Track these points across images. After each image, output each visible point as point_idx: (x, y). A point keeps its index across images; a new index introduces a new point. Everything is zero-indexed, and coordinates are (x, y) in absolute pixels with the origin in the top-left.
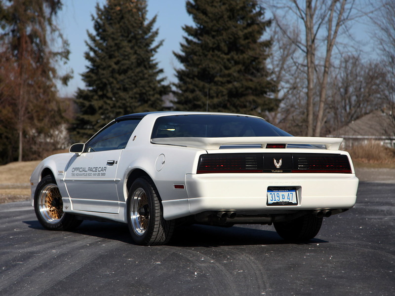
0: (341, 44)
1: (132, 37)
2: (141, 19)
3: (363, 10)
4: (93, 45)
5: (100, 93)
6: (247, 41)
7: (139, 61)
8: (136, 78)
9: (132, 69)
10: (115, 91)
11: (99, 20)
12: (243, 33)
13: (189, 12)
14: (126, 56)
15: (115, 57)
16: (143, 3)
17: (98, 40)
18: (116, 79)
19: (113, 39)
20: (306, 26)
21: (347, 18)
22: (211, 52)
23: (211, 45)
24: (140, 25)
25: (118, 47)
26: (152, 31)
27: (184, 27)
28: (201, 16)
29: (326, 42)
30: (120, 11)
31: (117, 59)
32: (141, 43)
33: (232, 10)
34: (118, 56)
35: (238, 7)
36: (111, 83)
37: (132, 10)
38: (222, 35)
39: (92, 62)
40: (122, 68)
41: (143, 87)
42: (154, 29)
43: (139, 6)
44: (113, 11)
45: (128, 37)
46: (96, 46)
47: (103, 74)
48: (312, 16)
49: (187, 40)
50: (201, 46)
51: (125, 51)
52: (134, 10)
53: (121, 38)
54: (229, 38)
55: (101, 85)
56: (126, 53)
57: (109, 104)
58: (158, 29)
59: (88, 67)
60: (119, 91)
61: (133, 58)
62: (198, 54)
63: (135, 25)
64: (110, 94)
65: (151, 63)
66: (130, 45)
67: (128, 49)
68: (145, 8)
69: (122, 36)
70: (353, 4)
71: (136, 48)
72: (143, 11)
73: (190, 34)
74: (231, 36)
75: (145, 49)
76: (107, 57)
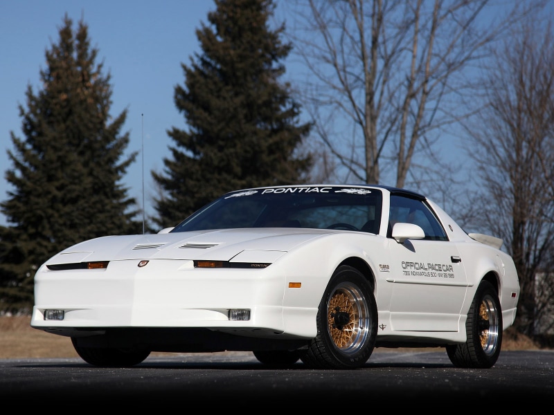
0: (420, 167)
1: (86, 146)
2: (101, 115)
3: (454, 113)
4: (20, 158)
5: (32, 230)
6: (272, 157)
7: (96, 187)
8: (92, 211)
9: (84, 198)
10: (57, 226)
11: (32, 116)
12: (267, 144)
13: (180, 106)
14: (76, 179)
15: (58, 180)
16: (105, 88)
17: (30, 150)
18: (58, 211)
19: (55, 149)
20: (366, 135)
21: (429, 124)
22: (216, 175)
23: (216, 162)
24: (99, 126)
25: (63, 163)
26: (117, 137)
27: (171, 130)
28: (200, 112)
29: (396, 162)
30: (67, 101)
31: (62, 181)
32: (99, 156)
33: (249, 105)
34: (63, 178)
35: (260, 102)
36: (49, 217)
37: (85, 100)
38: (234, 146)
39: (18, 186)
40: (69, 196)
41: (102, 223)
42: (122, 133)
43: (98, 93)
44: (54, 101)
45: (78, 145)
46: (26, 161)
47: (37, 204)
48: (374, 118)
49: (175, 153)
50: (200, 163)
51: (74, 170)
52: (90, 100)
53: (67, 148)
54: (246, 151)
55: (33, 219)
56: (76, 174)
57: (46, 247)
58: (128, 134)
59: (11, 194)
60: (63, 228)
61: (88, 181)
62: (194, 177)
63: (91, 125)
64: (48, 233)
65: (115, 189)
66: (82, 159)
67: (79, 167)
68: (107, 97)
69: (70, 143)
70: (438, 101)
71: (92, 165)
72: (105, 102)
73: (181, 143)
74: (248, 149)
75: (107, 167)
76: (45, 179)
